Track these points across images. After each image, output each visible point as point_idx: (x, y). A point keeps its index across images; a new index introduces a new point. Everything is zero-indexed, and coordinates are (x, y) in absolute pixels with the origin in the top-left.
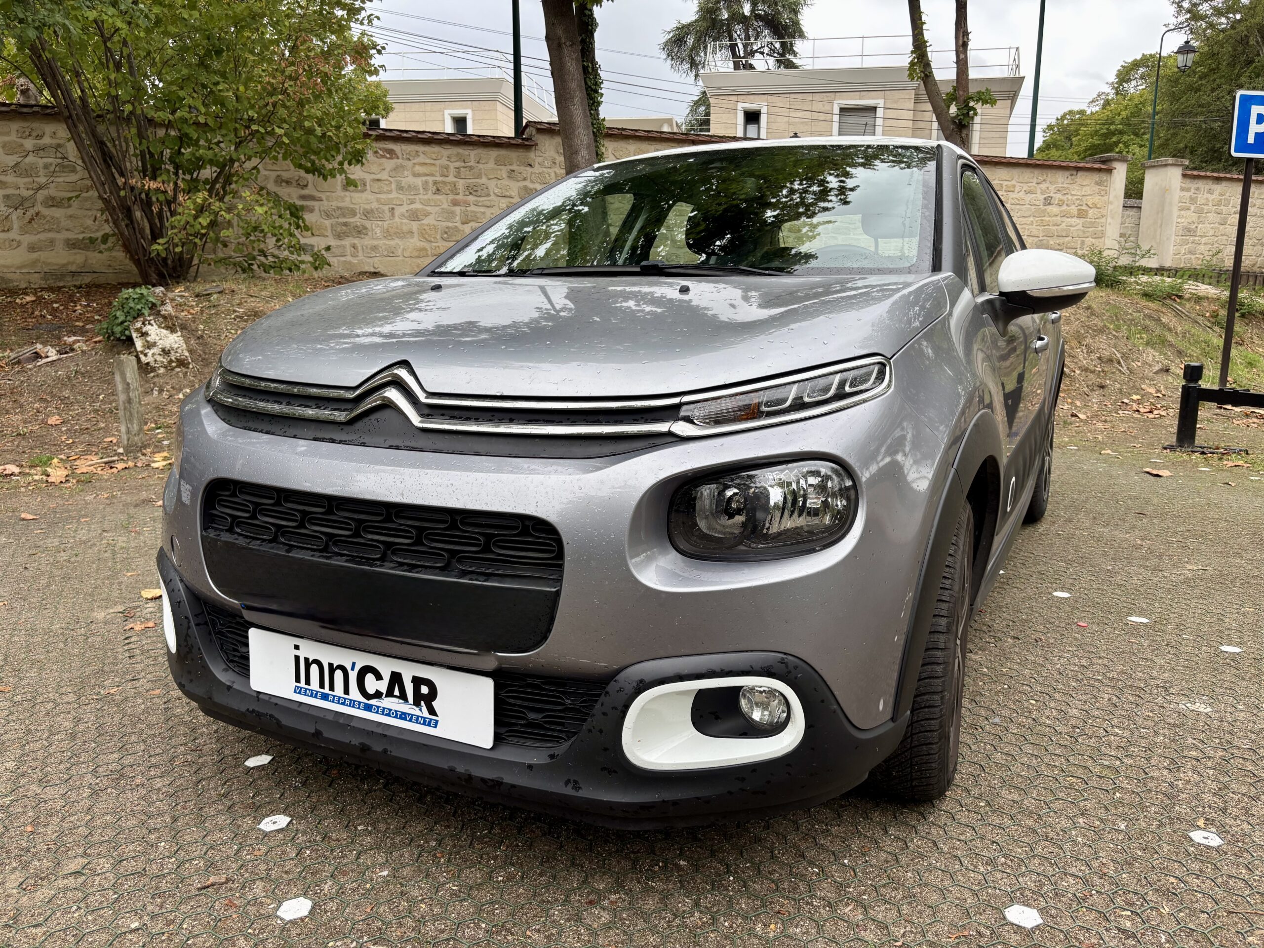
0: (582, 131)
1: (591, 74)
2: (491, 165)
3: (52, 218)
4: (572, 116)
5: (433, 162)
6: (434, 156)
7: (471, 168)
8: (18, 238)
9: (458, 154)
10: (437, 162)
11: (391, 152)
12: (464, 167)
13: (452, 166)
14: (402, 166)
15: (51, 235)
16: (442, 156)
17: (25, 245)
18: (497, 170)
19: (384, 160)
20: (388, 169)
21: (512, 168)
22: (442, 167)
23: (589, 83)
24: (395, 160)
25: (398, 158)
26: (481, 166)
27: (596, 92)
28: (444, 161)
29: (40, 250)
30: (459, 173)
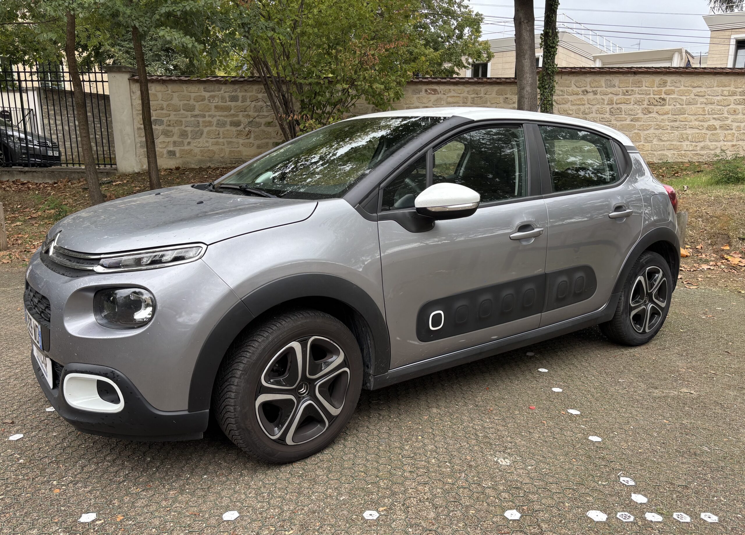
0: (528, 75)
1: (551, 37)
2: (494, 95)
3: (268, 132)
4: (523, 67)
5: (459, 95)
6: (459, 92)
7: (481, 97)
8: (253, 142)
9: (474, 90)
10: (461, 95)
11: (435, 91)
12: (477, 97)
13: (470, 97)
14: (441, 99)
15: (267, 140)
16: (464, 92)
17: (256, 145)
18: (497, 98)
19: (431, 95)
20: (432, 101)
21: (506, 96)
22: (464, 98)
23: (549, 43)
24: (437, 95)
25: (438, 94)
26: (487, 96)
27: (554, 47)
28: (465, 95)
29: (262, 148)
30: (473, 101)
